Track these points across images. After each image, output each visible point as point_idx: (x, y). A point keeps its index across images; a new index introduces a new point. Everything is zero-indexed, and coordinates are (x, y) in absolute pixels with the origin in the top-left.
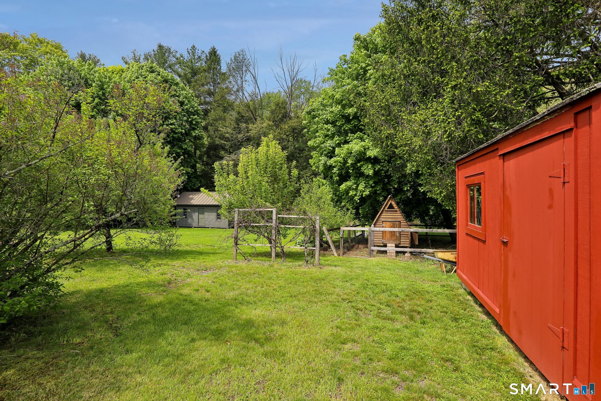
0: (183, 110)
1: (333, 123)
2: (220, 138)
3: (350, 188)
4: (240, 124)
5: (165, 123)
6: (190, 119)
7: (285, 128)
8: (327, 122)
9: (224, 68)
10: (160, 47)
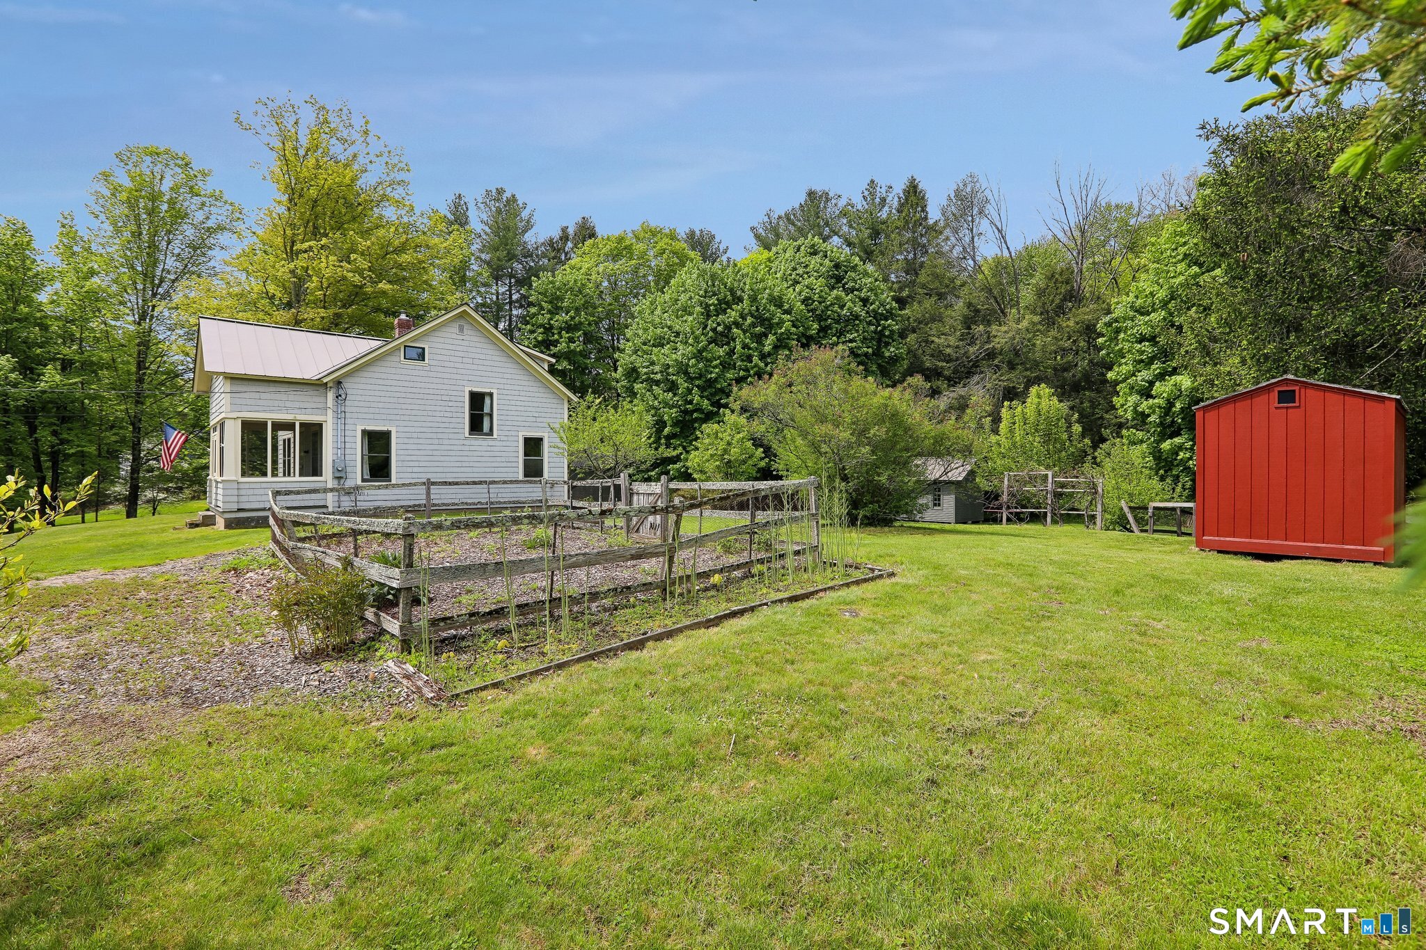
0: (867, 312)
1: (1153, 339)
2: (932, 356)
3: (1180, 448)
4: (973, 327)
5: (840, 340)
6: (879, 328)
7: (1068, 326)
8: (1142, 340)
9: (934, 214)
10: (811, 194)
